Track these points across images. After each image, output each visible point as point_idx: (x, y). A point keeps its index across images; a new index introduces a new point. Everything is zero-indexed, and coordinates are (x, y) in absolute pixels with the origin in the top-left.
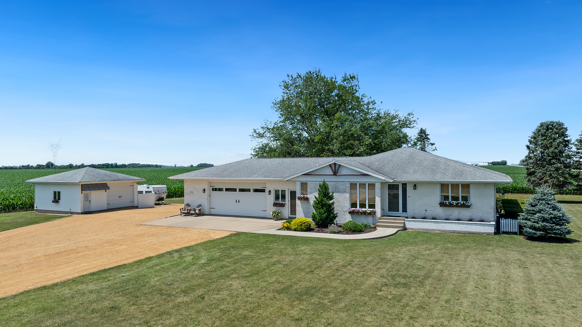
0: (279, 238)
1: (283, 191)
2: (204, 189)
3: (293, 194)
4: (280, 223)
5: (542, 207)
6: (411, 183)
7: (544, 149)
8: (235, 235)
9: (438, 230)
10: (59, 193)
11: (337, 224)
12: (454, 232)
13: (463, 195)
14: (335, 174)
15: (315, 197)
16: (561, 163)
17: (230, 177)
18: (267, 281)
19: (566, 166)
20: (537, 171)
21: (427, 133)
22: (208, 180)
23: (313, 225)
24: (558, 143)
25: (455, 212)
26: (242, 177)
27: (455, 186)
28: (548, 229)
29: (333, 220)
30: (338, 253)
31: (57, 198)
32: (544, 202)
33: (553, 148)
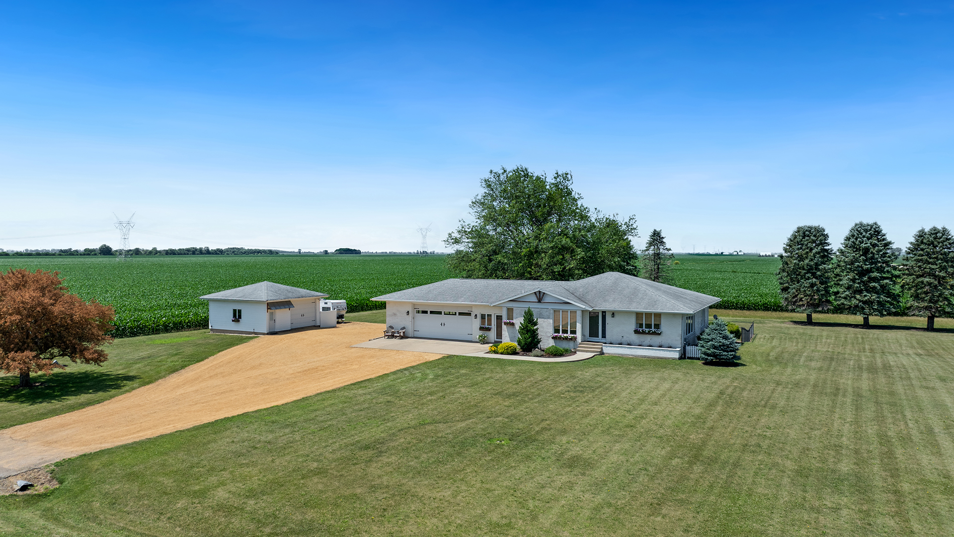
0: (488, 360)
1: (490, 316)
2: (408, 312)
3: (499, 318)
4: (487, 347)
5: (714, 336)
6: (609, 311)
7: (799, 261)
8: (448, 357)
9: (632, 355)
10: (240, 311)
11: (541, 348)
12: (645, 357)
13: (655, 323)
14: (540, 301)
15: (521, 323)
16: (816, 278)
17: (436, 301)
18: (485, 389)
19: (823, 282)
20: (791, 287)
21: (663, 235)
22: (412, 303)
23: (518, 349)
24: (814, 254)
25: (648, 339)
26: (448, 301)
27: (648, 315)
28: (717, 355)
29: (537, 345)
30: (538, 372)
31: (237, 316)
32: (717, 332)
33: (808, 260)
